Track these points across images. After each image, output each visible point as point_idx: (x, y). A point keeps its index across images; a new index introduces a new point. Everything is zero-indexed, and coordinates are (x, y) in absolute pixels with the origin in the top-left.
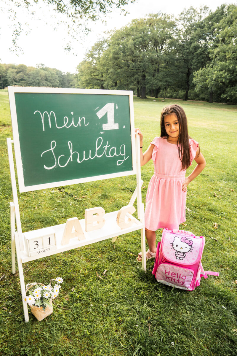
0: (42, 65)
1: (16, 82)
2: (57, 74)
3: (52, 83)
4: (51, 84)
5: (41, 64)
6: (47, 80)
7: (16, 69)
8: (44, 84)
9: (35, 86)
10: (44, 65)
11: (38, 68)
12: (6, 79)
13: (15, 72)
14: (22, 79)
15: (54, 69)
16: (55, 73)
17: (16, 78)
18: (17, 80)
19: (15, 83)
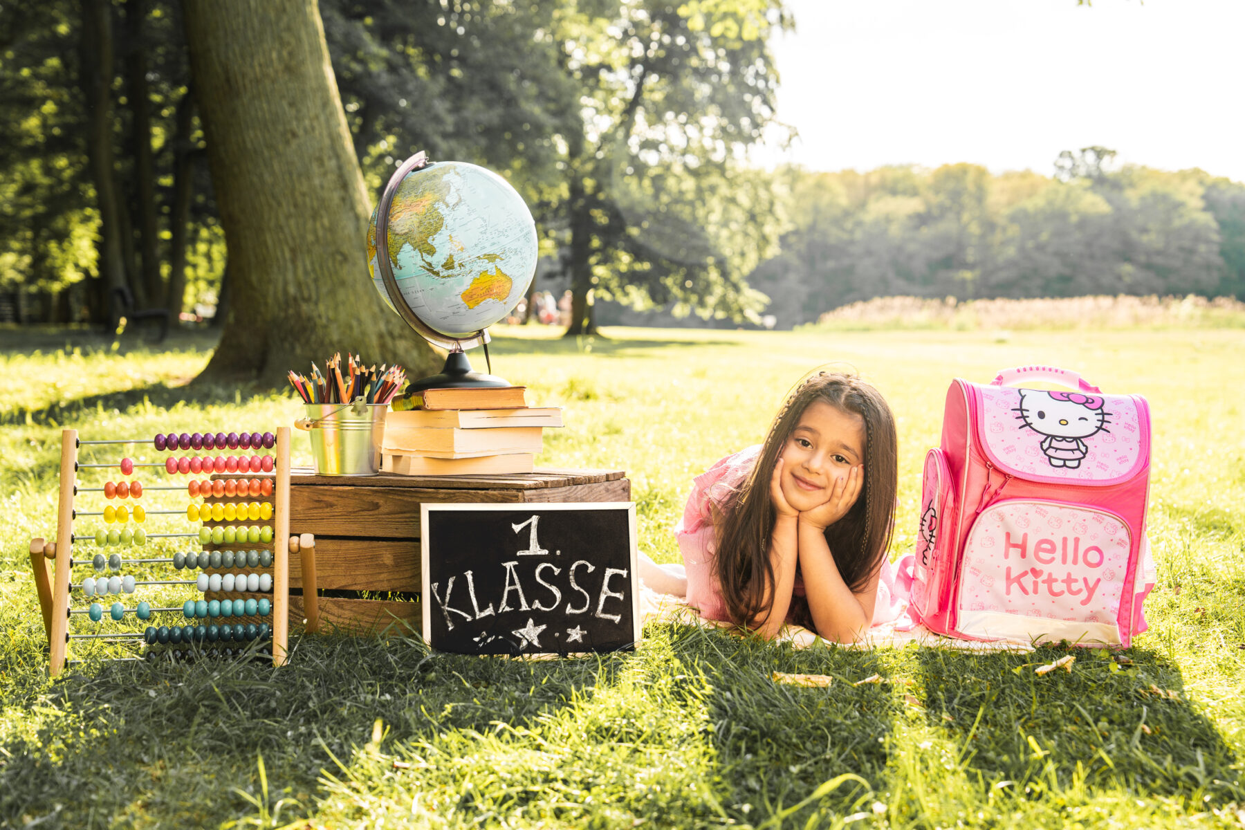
0: (1100, 153)
1: (908, 276)
2: (1210, 204)
3: (1162, 272)
4: (1158, 283)
5: (1093, 149)
6: (1127, 253)
7: (913, 192)
8: (1106, 280)
9: (1042, 297)
10: (1113, 153)
11: (1065, 177)
12: (846, 262)
13: (910, 217)
14: (951, 261)
15: (1183, 176)
16: (1195, 203)
17: (911, 257)
18: (919, 266)
19: (901, 283)
